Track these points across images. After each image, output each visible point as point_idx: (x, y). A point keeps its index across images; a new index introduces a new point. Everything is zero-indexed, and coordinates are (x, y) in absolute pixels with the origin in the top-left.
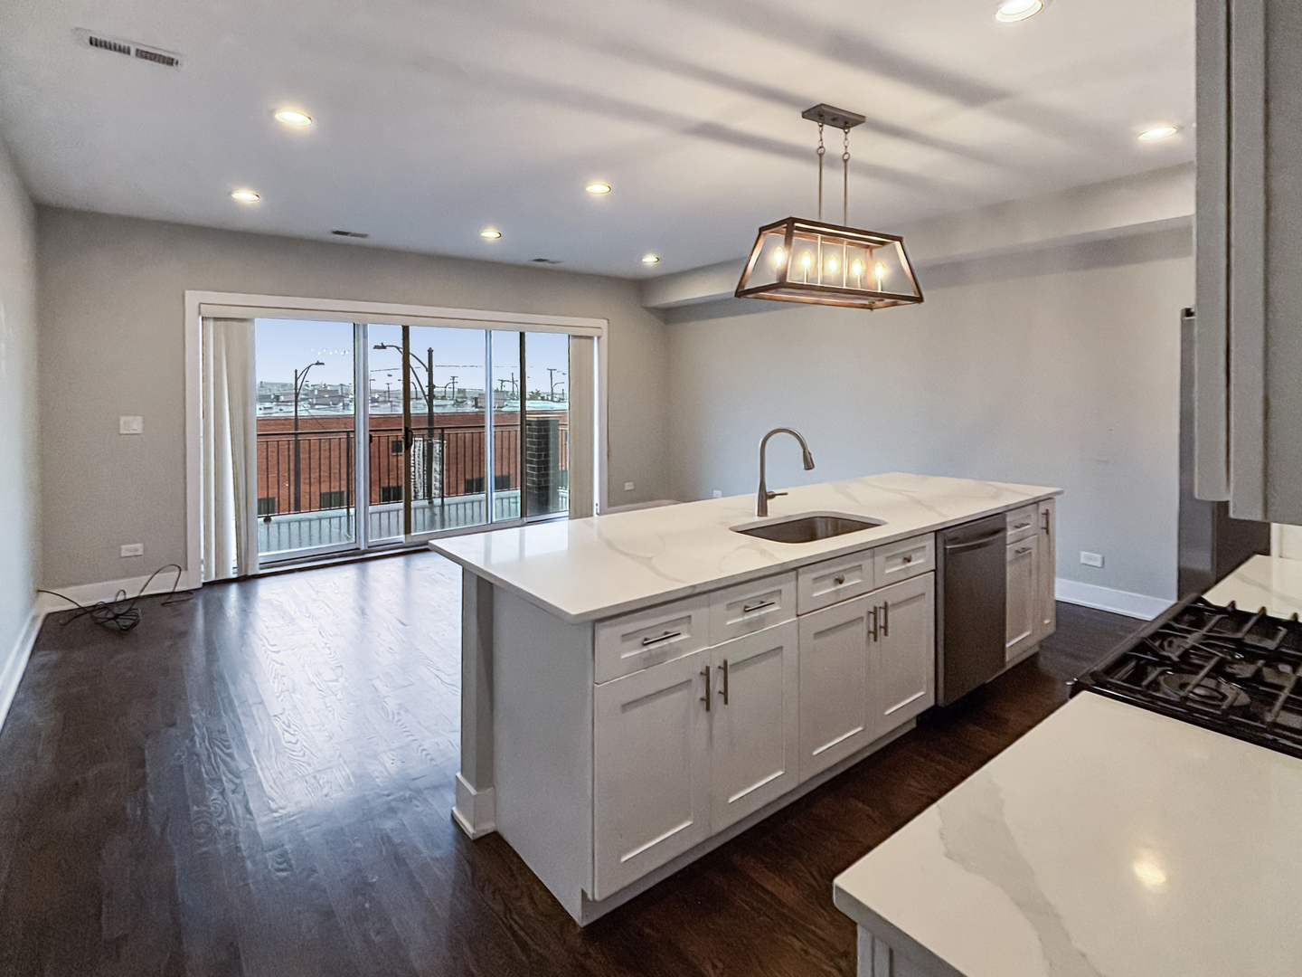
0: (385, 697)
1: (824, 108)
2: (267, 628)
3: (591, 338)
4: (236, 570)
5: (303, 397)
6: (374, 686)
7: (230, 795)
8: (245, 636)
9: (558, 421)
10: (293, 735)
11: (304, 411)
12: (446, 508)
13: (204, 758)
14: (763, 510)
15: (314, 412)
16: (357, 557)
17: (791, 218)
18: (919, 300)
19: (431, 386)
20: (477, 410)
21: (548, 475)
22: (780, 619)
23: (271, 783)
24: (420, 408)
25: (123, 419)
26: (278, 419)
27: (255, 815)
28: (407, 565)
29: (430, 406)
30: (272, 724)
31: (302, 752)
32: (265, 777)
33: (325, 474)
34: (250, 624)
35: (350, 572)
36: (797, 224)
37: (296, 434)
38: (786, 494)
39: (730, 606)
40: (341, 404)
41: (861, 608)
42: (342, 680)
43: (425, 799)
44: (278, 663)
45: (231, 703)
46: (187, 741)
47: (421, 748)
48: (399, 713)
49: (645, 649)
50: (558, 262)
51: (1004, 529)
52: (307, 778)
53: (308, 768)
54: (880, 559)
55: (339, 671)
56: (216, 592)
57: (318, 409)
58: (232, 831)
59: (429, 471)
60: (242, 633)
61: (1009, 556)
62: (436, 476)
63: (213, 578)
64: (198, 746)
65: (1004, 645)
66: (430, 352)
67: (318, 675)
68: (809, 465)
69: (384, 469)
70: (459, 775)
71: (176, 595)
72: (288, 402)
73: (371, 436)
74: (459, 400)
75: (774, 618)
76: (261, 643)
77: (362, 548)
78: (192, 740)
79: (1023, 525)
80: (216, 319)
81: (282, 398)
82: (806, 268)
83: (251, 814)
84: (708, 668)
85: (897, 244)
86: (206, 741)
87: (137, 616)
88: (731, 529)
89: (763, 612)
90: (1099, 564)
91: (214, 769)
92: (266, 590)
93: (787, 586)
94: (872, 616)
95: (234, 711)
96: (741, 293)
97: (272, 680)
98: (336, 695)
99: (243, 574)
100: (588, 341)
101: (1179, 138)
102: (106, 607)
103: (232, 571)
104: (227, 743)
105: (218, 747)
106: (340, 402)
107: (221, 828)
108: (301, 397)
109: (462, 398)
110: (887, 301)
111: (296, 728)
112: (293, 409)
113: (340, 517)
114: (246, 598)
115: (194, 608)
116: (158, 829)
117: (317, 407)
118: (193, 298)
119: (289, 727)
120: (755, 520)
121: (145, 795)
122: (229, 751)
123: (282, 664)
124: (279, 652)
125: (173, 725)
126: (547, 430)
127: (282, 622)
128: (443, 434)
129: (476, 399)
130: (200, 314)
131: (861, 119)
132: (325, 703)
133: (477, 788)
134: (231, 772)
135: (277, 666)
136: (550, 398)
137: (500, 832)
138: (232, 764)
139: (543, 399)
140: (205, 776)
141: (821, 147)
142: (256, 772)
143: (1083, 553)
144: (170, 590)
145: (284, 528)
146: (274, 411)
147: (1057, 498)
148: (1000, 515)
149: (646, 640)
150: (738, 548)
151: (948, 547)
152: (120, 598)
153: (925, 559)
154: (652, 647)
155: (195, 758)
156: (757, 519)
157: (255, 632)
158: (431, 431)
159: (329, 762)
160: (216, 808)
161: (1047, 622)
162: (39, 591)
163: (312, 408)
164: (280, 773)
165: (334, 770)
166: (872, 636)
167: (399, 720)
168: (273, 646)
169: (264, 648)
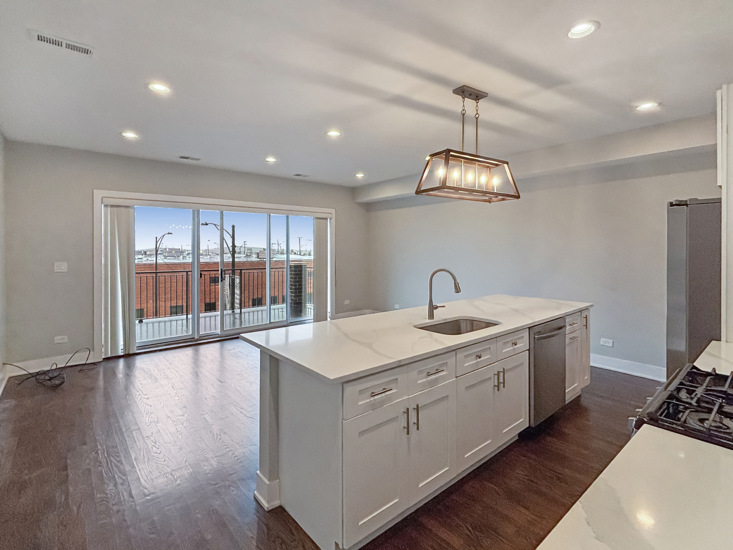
0: (212, 425)
1: (465, 87)
2: (141, 384)
3: (326, 219)
4: (122, 351)
5: (160, 252)
6: (205, 419)
7: (120, 487)
8: (128, 390)
9: (306, 266)
10: (158, 448)
11: (161, 260)
12: (243, 315)
13: (105, 465)
14: (431, 316)
15: (167, 261)
16: (193, 342)
17: (448, 149)
18: (518, 197)
19: (234, 246)
20: (259, 260)
21: (301, 296)
22: (446, 379)
23: (145, 478)
24: (228, 258)
25: (56, 264)
26: (145, 265)
27: (135, 499)
28: (222, 347)
29: (233, 257)
30: (145, 442)
31: (164, 459)
32: (141, 475)
33: (174, 295)
34: (132, 383)
35: (189, 352)
36: (451, 153)
37: (156, 273)
38: (444, 306)
39: (420, 372)
40: (182, 256)
41: (491, 372)
42: (186, 415)
43: (238, 487)
44: (148, 405)
45: (120, 429)
46: (93, 453)
47: (234, 455)
48: (220, 435)
49: (372, 399)
50: (308, 176)
51: (565, 326)
52: (167, 475)
53: (167, 468)
54: (500, 344)
55: (184, 409)
56: (111, 364)
57: (169, 259)
58: (121, 509)
59: (233, 294)
60: (127, 388)
61: (567, 341)
62: (237, 297)
63: (109, 355)
64: (101, 457)
65: (565, 392)
66: (233, 227)
67: (172, 412)
68: (458, 290)
69: (208, 293)
70: (258, 472)
71: (87, 366)
72: (151, 255)
73: (201, 274)
74: (248, 254)
75: (443, 378)
76: (138, 393)
77: (196, 337)
78: (97, 453)
79: (574, 324)
80: (112, 206)
81: (148, 253)
82: (456, 178)
83: (133, 498)
84: (408, 409)
85: (506, 165)
86: (105, 453)
87: (64, 378)
88: (415, 327)
89: (437, 375)
90: (611, 345)
91: (110, 471)
92: (141, 362)
93: (451, 360)
94: (496, 376)
95: (122, 434)
96: (419, 192)
97: (144, 416)
98: (183, 424)
99: (127, 353)
100: (324, 220)
101: (658, 109)
102: (45, 373)
103: (120, 351)
104: (118, 454)
105: (112, 456)
106: (181, 255)
107: (114, 507)
108: (159, 252)
109: (250, 253)
110: (500, 197)
111: (160, 445)
112: (155, 259)
113: (182, 320)
114: (129, 367)
115: (98, 373)
116: (75, 509)
117: (168, 258)
118: (98, 194)
119: (156, 443)
120: (427, 321)
121: (67, 488)
122: (119, 459)
123: (151, 406)
124: (148, 398)
125: (85, 444)
126: (301, 271)
127: (150, 381)
128: (241, 273)
129: (258, 253)
130: (102, 203)
131: (485, 95)
132: (177, 429)
133: (269, 480)
134: (120, 471)
135: (147, 407)
136: (299, 253)
137: (283, 506)
138: (122, 467)
139: (295, 253)
140: (104, 475)
141: (464, 110)
142: (136, 472)
143: (602, 339)
144: (84, 362)
145: (150, 326)
146: (143, 260)
147: (591, 309)
148: (562, 318)
149: (373, 393)
150: (421, 338)
151: (536, 337)
152: (54, 367)
153: (523, 344)
154: (376, 397)
155: (98, 464)
156: (428, 321)
157: (134, 387)
158: (233, 271)
159: (179, 465)
160: (111, 494)
161: (586, 378)
162: (4, 364)
163: (165, 259)
164: (150, 472)
165: (183, 470)
166: (496, 388)
167: (220, 439)
168: (145, 395)
169: (140, 396)
